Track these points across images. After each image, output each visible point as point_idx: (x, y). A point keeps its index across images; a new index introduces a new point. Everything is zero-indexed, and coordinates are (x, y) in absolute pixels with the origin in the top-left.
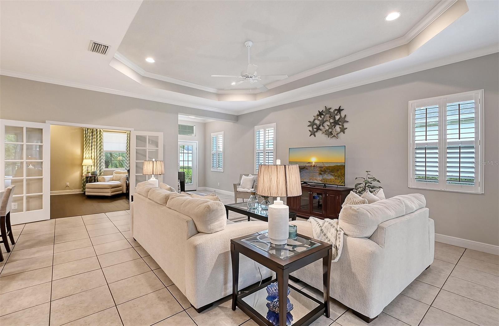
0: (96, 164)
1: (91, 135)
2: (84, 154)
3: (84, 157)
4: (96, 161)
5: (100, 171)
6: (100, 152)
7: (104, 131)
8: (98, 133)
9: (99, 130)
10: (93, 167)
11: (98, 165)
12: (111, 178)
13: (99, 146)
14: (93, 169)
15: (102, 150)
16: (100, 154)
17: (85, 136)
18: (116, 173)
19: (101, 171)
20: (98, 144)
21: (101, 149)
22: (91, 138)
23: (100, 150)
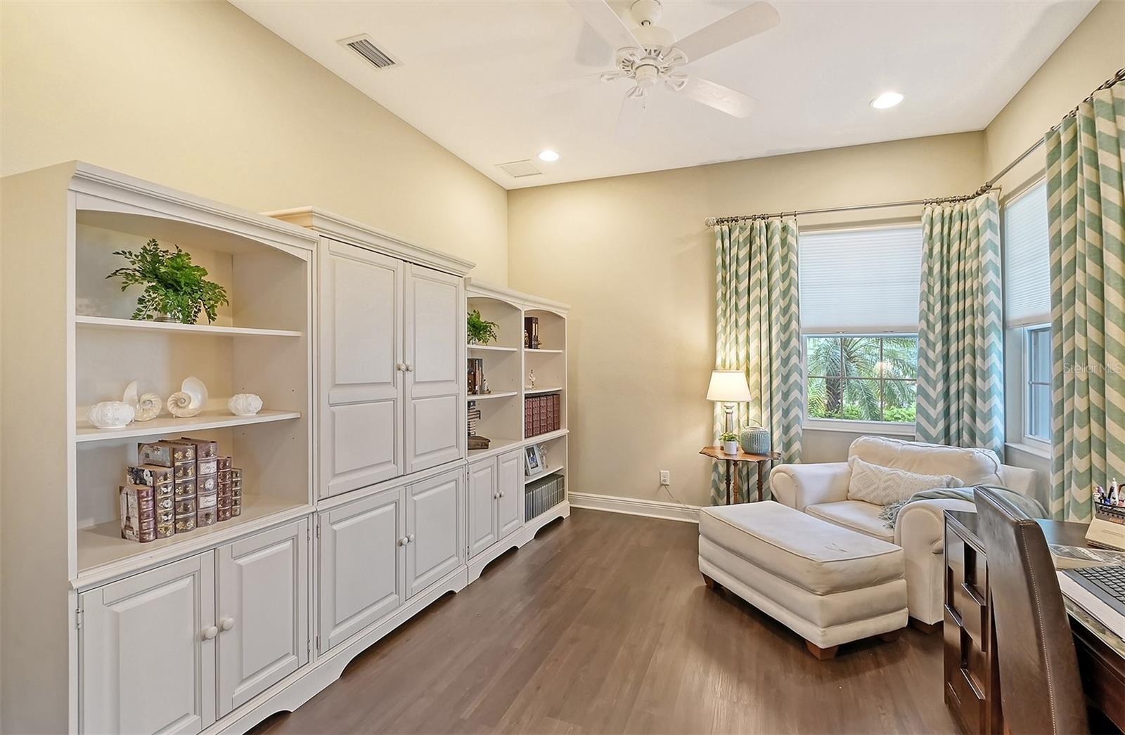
0: (766, 397)
1: (743, 253)
2: (719, 345)
3: (719, 361)
4: (765, 380)
5: (786, 429)
6: (783, 337)
7: (801, 228)
8: (777, 240)
9: (777, 223)
10: (754, 412)
11: (777, 399)
12: (835, 477)
13: (782, 303)
14: (754, 420)
15: (794, 325)
16: (785, 345)
17: (719, 261)
18: (867, 455)
19: (793, 432)
20: (776, 294)
21: (789, 321)
22: (744, 268)
23: (785, 328)
